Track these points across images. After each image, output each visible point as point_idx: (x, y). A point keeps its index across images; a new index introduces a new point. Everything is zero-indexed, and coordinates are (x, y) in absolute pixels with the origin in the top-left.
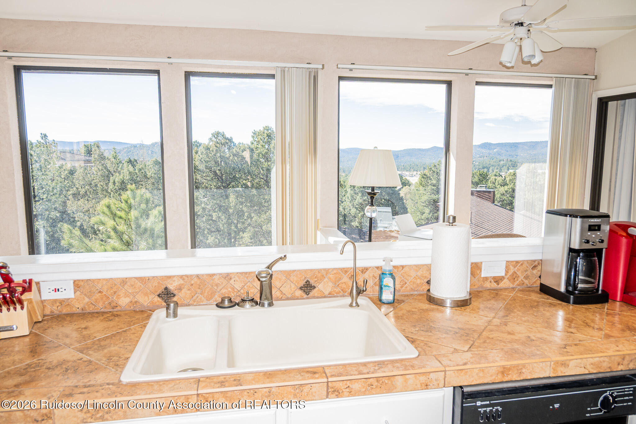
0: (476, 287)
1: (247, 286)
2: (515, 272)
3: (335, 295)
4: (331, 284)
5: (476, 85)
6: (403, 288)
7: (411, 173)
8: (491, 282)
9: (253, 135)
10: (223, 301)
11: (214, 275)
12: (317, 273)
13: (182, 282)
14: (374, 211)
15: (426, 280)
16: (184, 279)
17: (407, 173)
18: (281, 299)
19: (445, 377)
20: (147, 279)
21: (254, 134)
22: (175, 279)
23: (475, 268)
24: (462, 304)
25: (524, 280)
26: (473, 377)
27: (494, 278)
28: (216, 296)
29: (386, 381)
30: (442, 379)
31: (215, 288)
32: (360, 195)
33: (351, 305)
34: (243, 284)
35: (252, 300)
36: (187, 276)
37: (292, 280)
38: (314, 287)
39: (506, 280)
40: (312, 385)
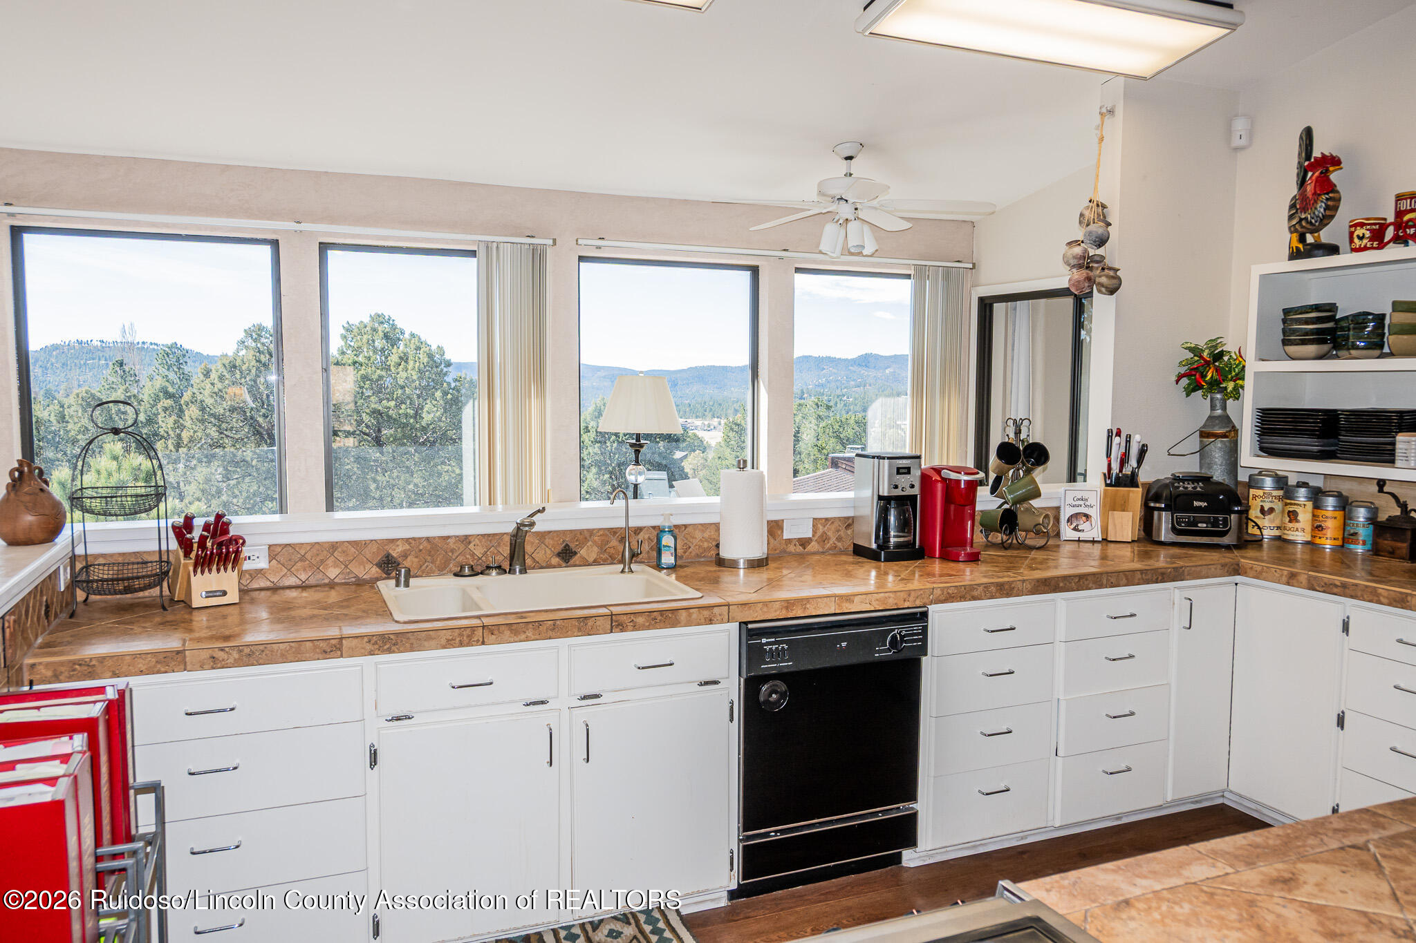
0: (778, 551)
1: (490, 552)
2: (824, 533)
3: (602, 563)
4: (596, 549)
5: (795, 272)
6: (687, 554)
7: (706, 423)
8: (795, 545)
9: (343, 332)
10: (462, 568)
11: (448, 537)
12: (578, 535)
13: (407, 547)
14: (640, 474)
15: (714, 543)
16: (410, 544)
17: (698, 423)
18: (533, 568)
19: (729, 612)
20: (364, 543)
21: (347, 330)
22: (399, 543)
23: (775, 528)
24: (756, 565)
25: (836, 542)
26: (757, 612)
27: (800, 540)
28: (451, 565)
29: (670, 615)
30: (726, 613)
31: (450, 554)
32: (594, 470)
33: (623, 572)
34: (486, 550)
35: (499, 567)
36: (414, 539)
37: (547, 544)
38: (575, 553)
39: (813, 543)
40: (596, 618)
